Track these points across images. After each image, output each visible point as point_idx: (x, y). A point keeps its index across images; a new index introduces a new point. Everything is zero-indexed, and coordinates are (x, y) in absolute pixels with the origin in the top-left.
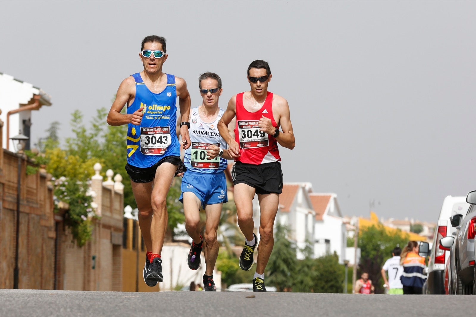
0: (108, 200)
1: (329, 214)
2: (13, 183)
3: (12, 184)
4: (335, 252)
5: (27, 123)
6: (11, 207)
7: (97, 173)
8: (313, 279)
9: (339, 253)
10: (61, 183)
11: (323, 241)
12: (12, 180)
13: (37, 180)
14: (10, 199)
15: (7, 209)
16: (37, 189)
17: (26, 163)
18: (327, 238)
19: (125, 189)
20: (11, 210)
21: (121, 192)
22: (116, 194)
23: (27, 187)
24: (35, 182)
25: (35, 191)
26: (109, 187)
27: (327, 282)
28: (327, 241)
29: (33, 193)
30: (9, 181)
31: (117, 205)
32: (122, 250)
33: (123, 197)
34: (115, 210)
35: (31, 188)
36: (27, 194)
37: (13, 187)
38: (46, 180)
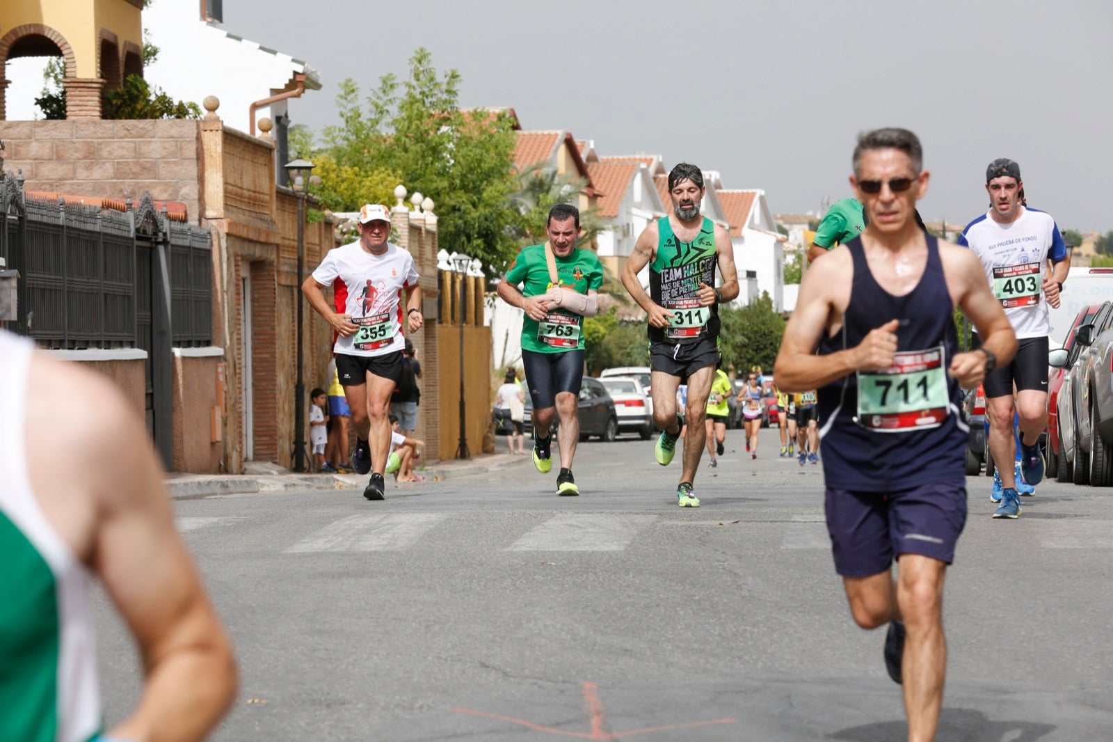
0: (417, 244)
1: (752, 227)
2: (289, 239)
3: (287, 242)
4: (766, 293)
5: (282, 121)
6: (289, 283)
7: (400, 201)
8: (735, 347)
9: (772, 296)
10: (353, 228)
11: (745, 275)
12: (287, 236)
13: (320, 228)
14: (285, 268)
15: (284, 286)
16: (320, 245)
17: (306, 205)
18: (751, 269)
19: (439, 221)
20: (288, 286)
21: (434, 228)
22: (428, 232)
23: (308, 243)
24: (317, 233)
25: (318, 248)
26: (416, 223)
27: (757, 350)
28: (751, 275)
29: (314, 251)
30: (283, 238)
31: (428, 250)
32: (437, 325)
33: (436, 236)
34: (427, 260)
35: (313, 244)
36: (308, 255)
37: (289, 246)
38: (333, 227)
